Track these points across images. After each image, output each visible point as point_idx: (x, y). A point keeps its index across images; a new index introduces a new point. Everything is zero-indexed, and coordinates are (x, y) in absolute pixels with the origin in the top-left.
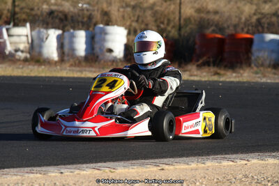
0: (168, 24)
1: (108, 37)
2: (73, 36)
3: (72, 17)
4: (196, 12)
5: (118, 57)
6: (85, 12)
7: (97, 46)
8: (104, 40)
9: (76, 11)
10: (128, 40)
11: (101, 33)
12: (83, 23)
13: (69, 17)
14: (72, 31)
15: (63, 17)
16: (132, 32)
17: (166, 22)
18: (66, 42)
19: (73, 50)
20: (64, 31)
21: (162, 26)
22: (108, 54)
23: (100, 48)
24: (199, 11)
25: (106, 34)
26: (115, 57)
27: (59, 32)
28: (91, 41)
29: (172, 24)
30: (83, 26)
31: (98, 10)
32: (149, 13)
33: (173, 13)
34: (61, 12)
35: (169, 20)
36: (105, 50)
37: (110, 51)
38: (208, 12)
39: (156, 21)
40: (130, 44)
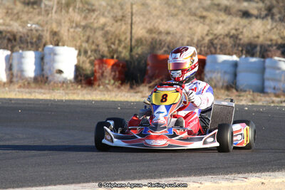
0: (119, 45)
1: (57, 58)
2: (21, 57)
3: (21, 37)
4: (147, 32)
5: (69, 78)
6: (34, 32)
7: (46, 67)
8: (54, 61)
9: (25, 31)
10: (79, 61)
11: (50, 54)
12: (32, 43)
13: (18, 37)
14: (21, 51)
15: (11, 38)
16: (82, 54)
17: (117, 42)
18: (15, 63)
19: (22, 71)
20: (12, 51)
21: (113, 46)
22: (58, 75)
23: (50, 70)
24: (150, 31)
25: (55, 54)
26: (66, 79)
27: (8, 53)
28: (41, 61)
29: (123, 45)
30: (32, 47)
31: (47, 30)
32: (99, 33)
33: (125, 33)
34: (9, 32)
35: (120, 41)
36: (55, 71)
37: (60, 72)
38: (160, 33)
39: (107, 41)
40: (81, 65)
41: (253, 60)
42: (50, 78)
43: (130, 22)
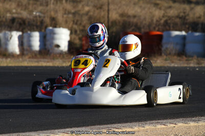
1: (56, 36)
2: (30, 36)
3: (29, 22)
4: (120, 16)
5: (64, 51)
6: (38, 18)
7: (48, 43)
8: (53, 38)
9: (31, 17)
10: (71, 38)
11: (50, 34)
12: (37, 26)
13: (27, 23)
14: (29, 32)
15: (22, 22)
16: (73, 32)
18: (25, 40)
19: (30, 46)
20: (23, 32)
22: (56, 49)
23: (50, 45)
24: (122, 15)
25: (54, 34)
26: (62, 51)
27: (20, 33)
28: (43, 39)
30: (37, 28)
31: (47, 17)
32: (85, 19)
33: (103, 17)
34: (20, 19)
36: (54, 46)
37: (58, 46)
38: (129, 16)
40: (73, 41)
41: (197, 34)
42: (51, 51)
43: (107, 9)
